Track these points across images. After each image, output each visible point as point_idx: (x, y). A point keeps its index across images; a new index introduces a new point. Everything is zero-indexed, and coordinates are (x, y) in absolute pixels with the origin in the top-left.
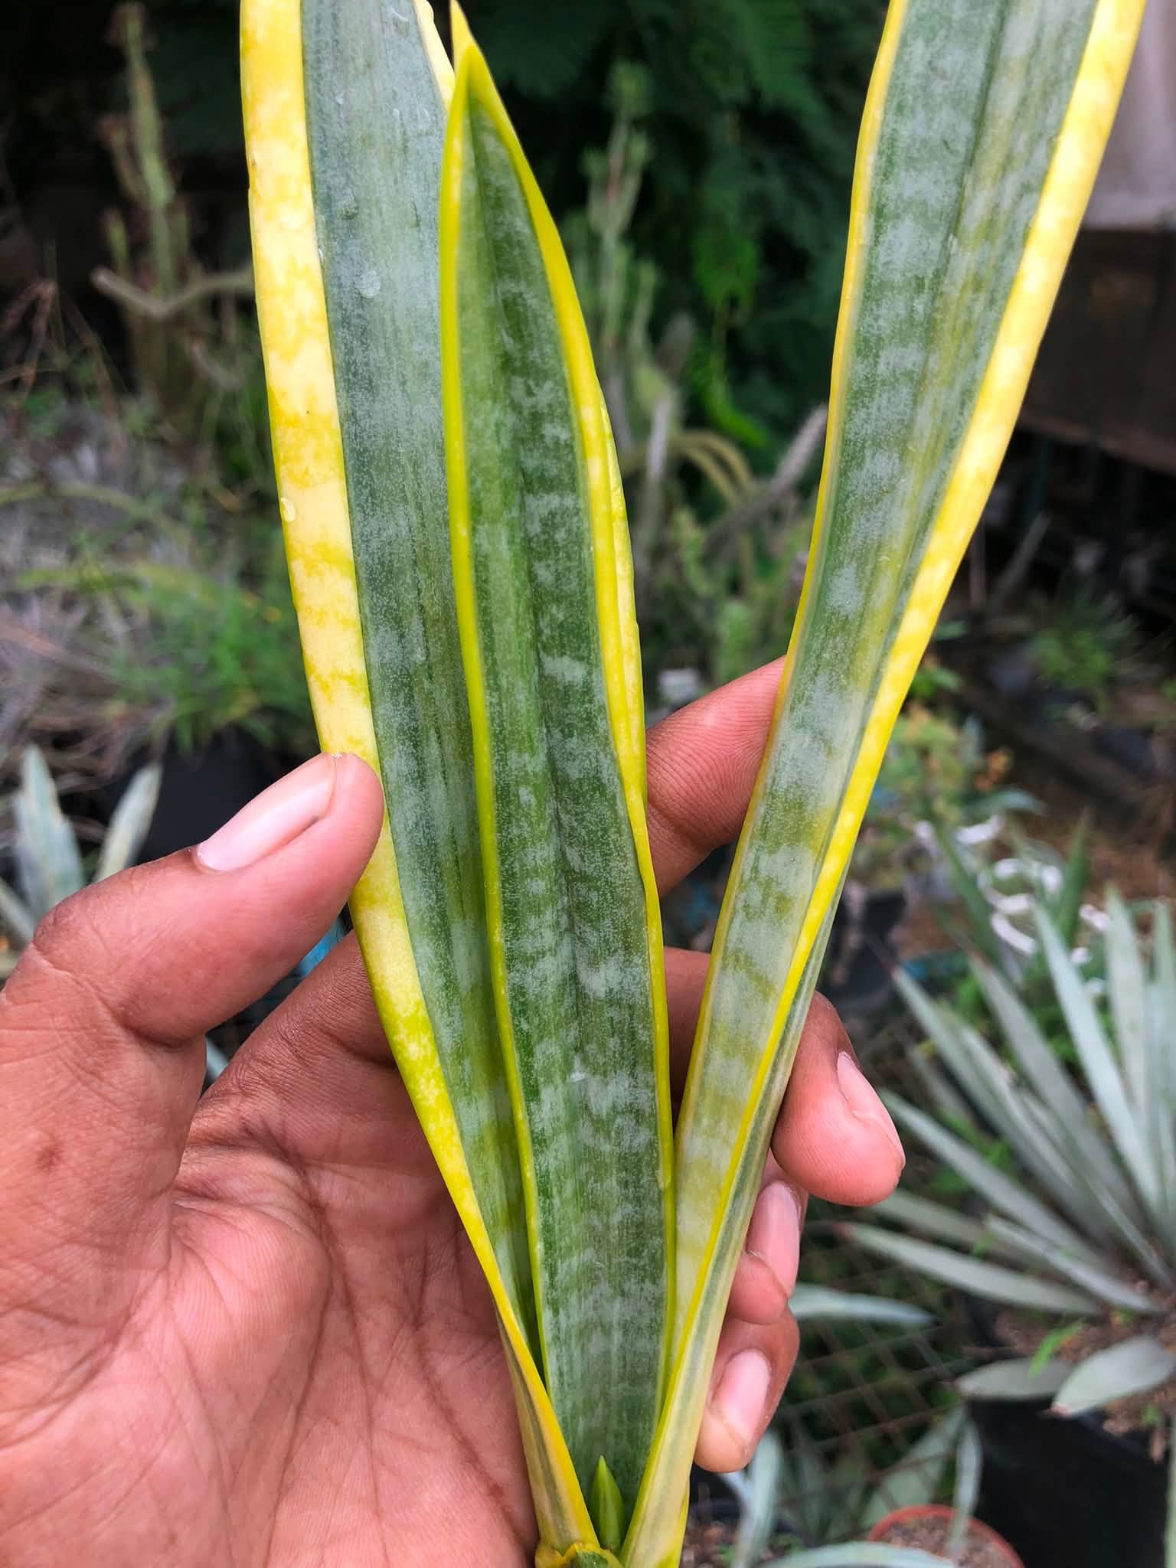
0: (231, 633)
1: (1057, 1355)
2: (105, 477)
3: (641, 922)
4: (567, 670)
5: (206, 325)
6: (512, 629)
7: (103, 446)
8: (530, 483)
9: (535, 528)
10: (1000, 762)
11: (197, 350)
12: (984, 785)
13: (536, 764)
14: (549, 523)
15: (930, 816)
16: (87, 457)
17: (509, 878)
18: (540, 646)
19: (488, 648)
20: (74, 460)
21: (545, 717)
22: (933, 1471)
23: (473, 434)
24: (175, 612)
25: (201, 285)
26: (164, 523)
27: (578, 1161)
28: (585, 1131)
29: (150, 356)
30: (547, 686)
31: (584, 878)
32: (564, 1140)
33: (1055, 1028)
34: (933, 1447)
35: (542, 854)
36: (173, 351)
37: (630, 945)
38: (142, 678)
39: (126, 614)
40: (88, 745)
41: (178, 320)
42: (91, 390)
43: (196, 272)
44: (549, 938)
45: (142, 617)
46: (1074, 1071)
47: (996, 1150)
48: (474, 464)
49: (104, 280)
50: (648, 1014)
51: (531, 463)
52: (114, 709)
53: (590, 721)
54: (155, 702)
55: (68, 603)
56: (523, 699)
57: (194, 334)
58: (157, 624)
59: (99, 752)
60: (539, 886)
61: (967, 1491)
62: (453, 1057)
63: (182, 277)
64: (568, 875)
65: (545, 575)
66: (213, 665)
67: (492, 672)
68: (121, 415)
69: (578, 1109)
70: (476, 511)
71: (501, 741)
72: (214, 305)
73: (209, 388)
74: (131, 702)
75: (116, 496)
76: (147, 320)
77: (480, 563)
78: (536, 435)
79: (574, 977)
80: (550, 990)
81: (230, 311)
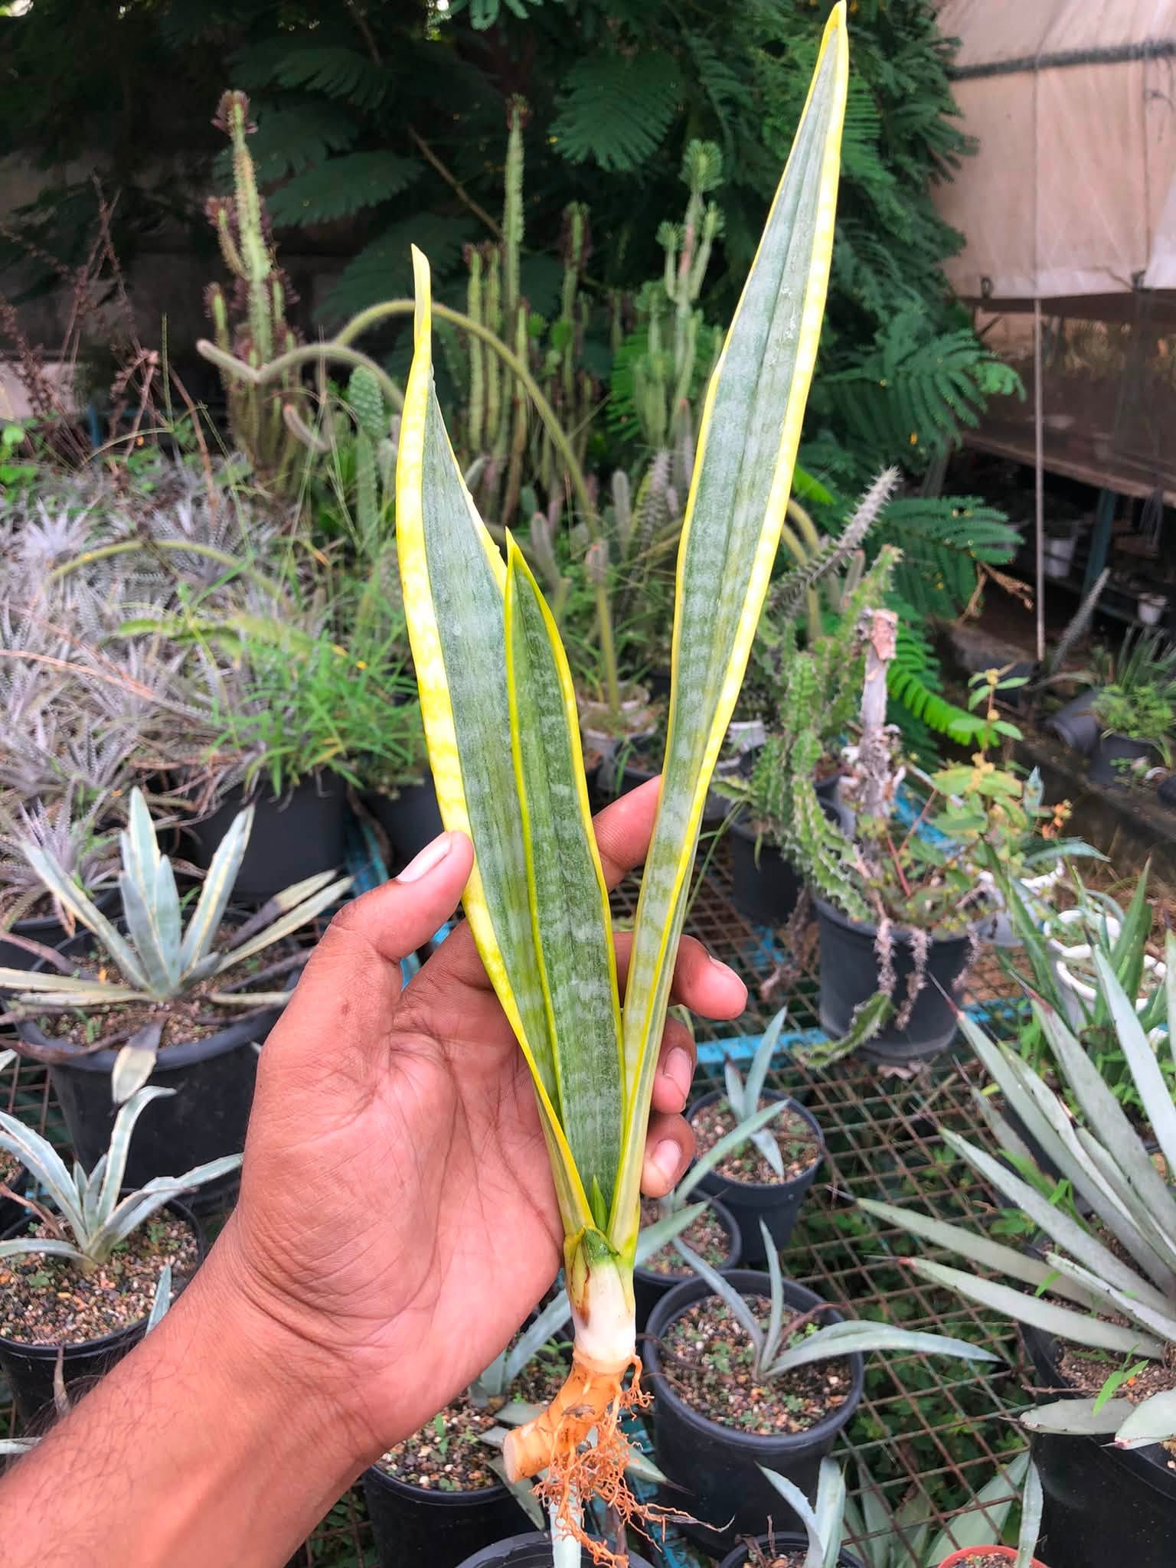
0: (322, 682)
1: (1120, 1395)
2: (201, 533)
3: (600, 905)
4: (562, 790)
5: (300, 390)
6: (537, 774)
7: (198, 502)
8: (543, 712)
9: (546, 730)
10: (1063, 811)
11: (291, 412)
12: (1046, 833)
13: (549, 832)
14: (552, 728)
15: (993, 864)
16: (184, 512)
17: (540, 885)
18: (549, 780)
19: (528, 782)
21: (553, 811)
22: (998, 1513)
23: (520, 695)
25: (296, 352)
26: (256, 576)
27: (576, 1026)
28: (579, 1009)
29: (248, 419)
30: (552, 797)
31: (573, 885)
32: (568, 1014)
33: (1117, 1073)
34: (998, 1489)
35: (553, 874)
37: (595, 916)
38: (236, 724)
39: (223, 665)
40: (184, 789)
41: (273, 383)
43: (290, 339)
44: (558, 913)
45: (237, 666)
46: (1135, 1115)
47: (1061, 1191)
48: (520, 707)
49: (203, 346)
50: (605, 950)
51: (543, 704)
52: (208, 753)
53: (573, 811)
54: (247, 749)
55: (165, 652)
56: (543, 803)
57: (287, 398)
58: (250, 670)
59: (193, 794)
60: (553, 889)
61: (1030, 1531)
62: (513, 974)
63: (278, 346)
64: (565, 883)
65: (551, 749)
66: (304, 712)
67: (530, 792)
68: (216, 469)
69: (575, 999)
70: (521, 725)
71: (535, 822)
72: (308, 370)
73: (303, 448)
75: (210, 550)
76: (241, 384)
77: (524, 747)
78: (545, 692)
79: (570, 933)
80: (560, 939)
81: (321, 377)
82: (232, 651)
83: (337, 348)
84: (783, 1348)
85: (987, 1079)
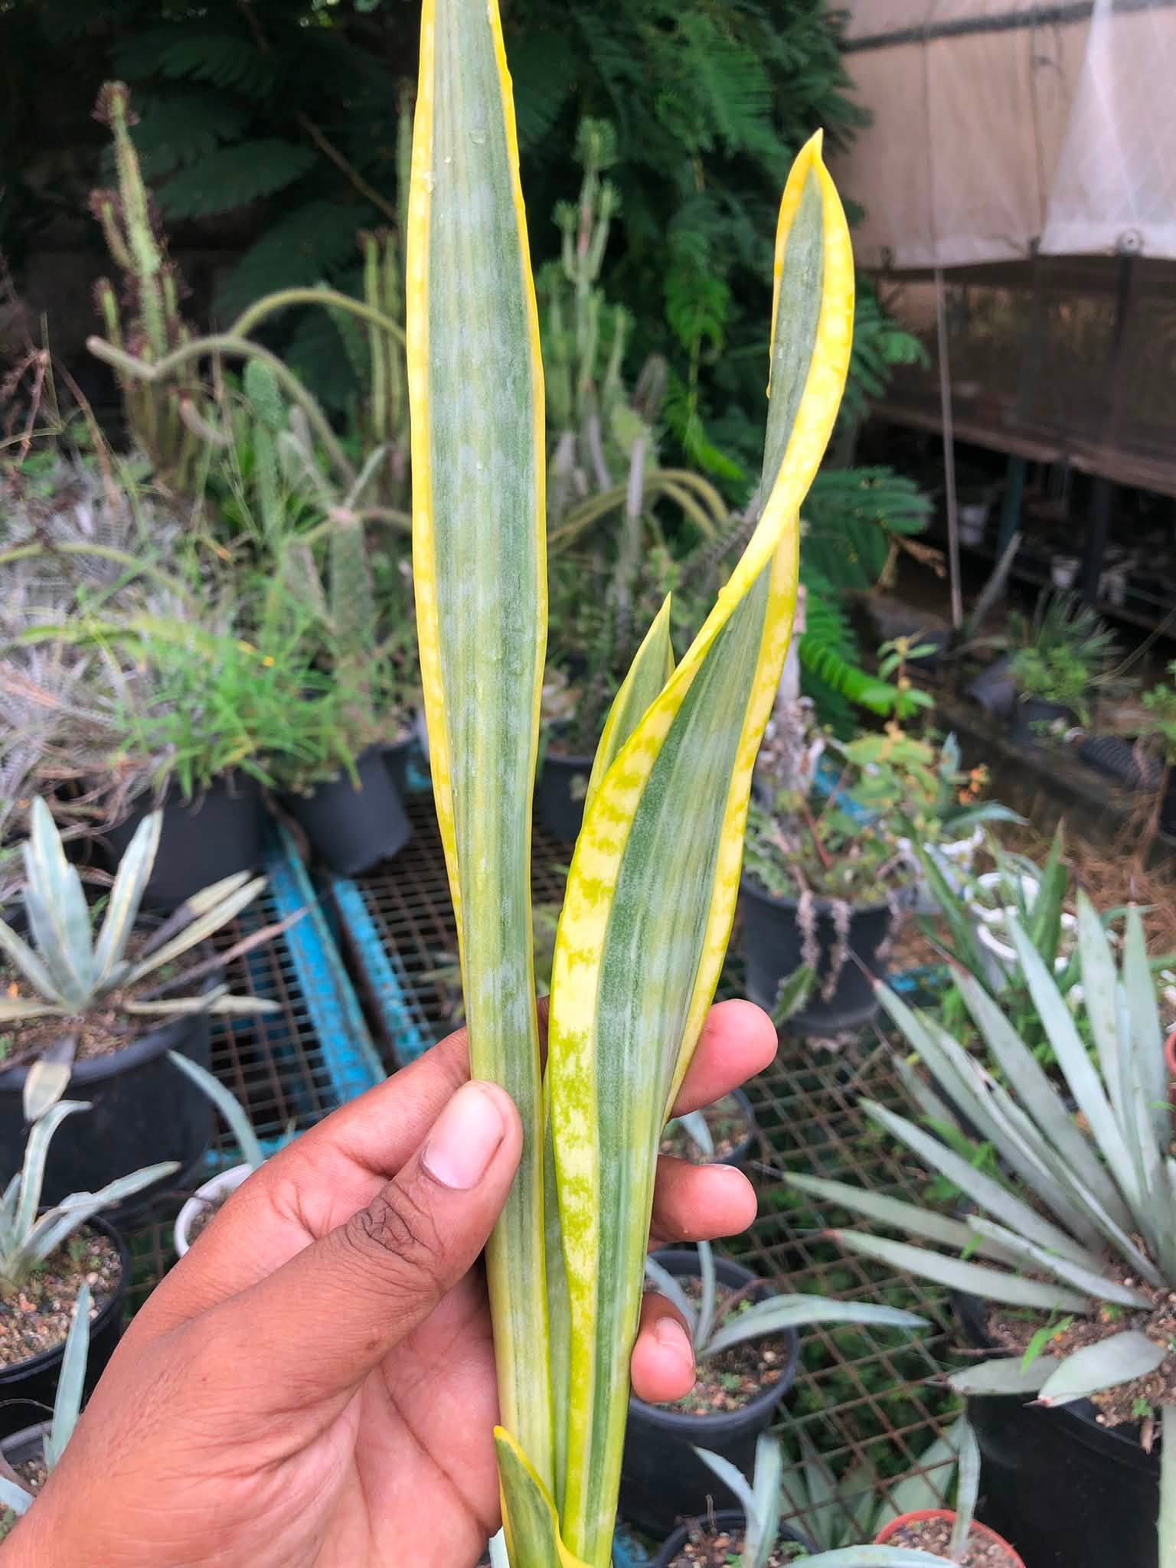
0: (229, 681)
1: (1046, 1352)
2: (102, 535)
5: (197, 385)
7: (98, 504)
10: (980, 776)
11: (188, 408)
12: (964, 799)
15: (910, 831)
16: (84, 514)
20: (72, 518)
24: (173, 663)
25: (190, 346)
26: (160, 575)
29: (144, 417)
36: (164, 408)
38: (142, 728)
39: (127, 668)
40: (92, 796)
41: (170, 379)
42: (85, 450)
43: (184, 333)
45: (142, 668)
47: (981, 1152)
49: (95, 344)
52: (116, 758)
54: (155, 752)
55: (70, 660)
57: (184, 395)
58: (155, 673)
59: (102, 801)
61: (968, 1493)
63: (172, 341)
66: (212, 712)
68: (115, 472)
72: (203, 365)
73: (201, 443)
74: (131, 750)
75: (112, 552)
76: (137, 381)
81: (217, 370)
82: (137, 653)
83: (232, 340)
84: (717, 1327)
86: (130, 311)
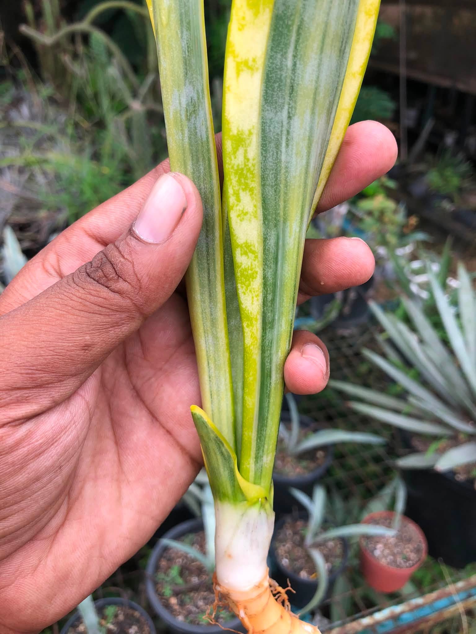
0: (88, 178)
1: (436, 451)
2: (33, 117)
5: (70, 48)
7: (31, 107)
11: (66, 59)
12: (407, 231)
15: (385, 243)
16: (25, 110)
20: (19, 112)
24: (65, 173)
25: (66, 29)
26: (59, 137)
29: (47, 62)
36: (56, 60)
38: (52, 200)
39: (45, 174)
40: (34, 229)
41: (57, 45)
42: (25, 82)
43: (63, 23)
45: (51, 176)
49: (24, 29)
52: (42, 214)
54: (59, 210)
55: (21, 171)
57: (65, 51)
58: (58, 177)
59: (38, 232)
63: (58, 26)
66: (82, 192)
68: (38, 92)
72: (72, 37)
73: (73, 75)
74: (49, 210)
75: (37, 125)
76: (44, 46)
81: (79, 40)
83: (84, 26)
84: (299, 442)
85: (382, 330)
86: (39, 14)
